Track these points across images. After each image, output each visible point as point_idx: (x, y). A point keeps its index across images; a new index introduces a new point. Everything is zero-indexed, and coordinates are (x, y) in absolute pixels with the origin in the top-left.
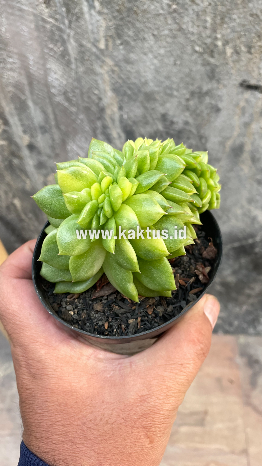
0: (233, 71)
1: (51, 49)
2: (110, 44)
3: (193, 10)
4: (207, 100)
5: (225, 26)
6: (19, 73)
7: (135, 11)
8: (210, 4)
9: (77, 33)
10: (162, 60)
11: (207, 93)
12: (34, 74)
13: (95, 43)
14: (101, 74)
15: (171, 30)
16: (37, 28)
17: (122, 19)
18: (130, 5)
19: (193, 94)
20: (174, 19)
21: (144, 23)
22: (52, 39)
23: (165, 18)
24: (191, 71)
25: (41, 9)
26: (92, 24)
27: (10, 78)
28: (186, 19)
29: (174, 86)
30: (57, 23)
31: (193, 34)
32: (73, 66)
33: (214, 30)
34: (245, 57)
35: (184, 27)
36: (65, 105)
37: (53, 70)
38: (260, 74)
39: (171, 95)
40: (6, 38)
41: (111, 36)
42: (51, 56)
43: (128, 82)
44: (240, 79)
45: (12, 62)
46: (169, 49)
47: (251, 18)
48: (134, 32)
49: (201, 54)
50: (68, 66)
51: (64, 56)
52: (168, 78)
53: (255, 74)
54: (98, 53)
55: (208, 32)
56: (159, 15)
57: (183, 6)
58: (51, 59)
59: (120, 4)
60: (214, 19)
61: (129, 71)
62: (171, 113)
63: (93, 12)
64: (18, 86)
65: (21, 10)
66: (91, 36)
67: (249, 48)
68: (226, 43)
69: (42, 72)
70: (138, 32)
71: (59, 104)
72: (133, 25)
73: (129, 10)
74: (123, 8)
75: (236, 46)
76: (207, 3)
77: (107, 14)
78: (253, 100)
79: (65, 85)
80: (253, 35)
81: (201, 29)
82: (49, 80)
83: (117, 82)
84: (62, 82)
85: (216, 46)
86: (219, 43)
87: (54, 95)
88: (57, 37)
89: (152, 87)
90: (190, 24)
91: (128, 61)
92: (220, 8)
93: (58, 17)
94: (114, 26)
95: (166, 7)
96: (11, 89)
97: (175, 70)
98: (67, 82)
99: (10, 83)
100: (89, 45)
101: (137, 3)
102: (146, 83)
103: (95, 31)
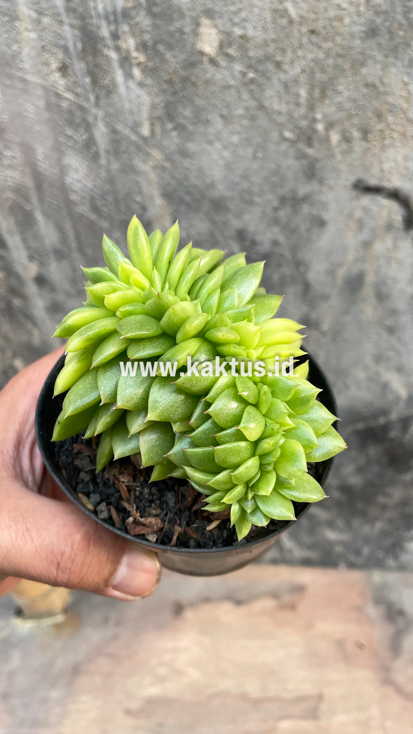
0: (340, 167)
1: (71, 137)
2: (158, 129)
3: (279, 79)
4: (305, 209)
5: (327, 102)
6: (23, 172)
7: (194, 82)
8: (303, 71)
9: (107, 115)
10: (234, 151)
11: (306, 199)
12: (45, 173)
13: (135, 127)
14: (144, 173)
15: (247, 109)
16: (49, 107)
17: (175, 93)
18: (186, 74)
19: (283, 200)
20: (251, 92)
21: (207, 98)
22: (70, 122)
23: (239, 92)
24: (279, 166)
25: (53, 80)
26: (130, 101)
27: (9, 179)
28: (269, 92)
29: (256, 189)
30: (79, 100)
31: (280, 113)
32: (103, 161)
33: (311, 108)
34: (359, 146)
35: (267, 103)
36: (90, 218)
37: (74, 167)
38: (382, 171)
39: (251, 203)
40: (3, 122)
41: (159, 119)
42: (69, 146)
43: (186, 184)
44: (352, 178)
45: (11, 156)
46: (245, 136)
47: (365, 90)
48: (192, 112)
49: (293, 143)
50: (95, 161)
51: (89, 148)
52: (245, 177)
53: (376, 170)
54: (140, 142)
55: (303, 111)
56: (228, 87)
57: (264, 74)
58: (70, 152)
59: (171, 72)
60: (310, 91)
61: (187, 169)
62: (251, 228)
63: (132, 84)
64: (19, 190)
65: (23, 81)
66: (129, 119)
67: (365, 133)
68: (330, 126)
69: (56, 171)
70: (198, 112)
71: (82, 216)
72: (191, 101)
73: (185, 80)
74: (175, 79)
75: (344, 129)
76: (299, 70)
77: (152, 86)
78: (374, 208)
79: (92, 190)
80: (370, 114)
81: (291, 106)
82: (67, 182)
83: (169, 184)
84: (85, 186)
85: (315, 131)
86: (320, 127)
87: (74, 203)
88: (78, 120)
89: (221, 190)
90: (276, 100)
91: (184, 153)
92: (318, 76)
93: (79, 90)
94: (162, 105)
95: (238, 76)
96: (10, 195)
97: (255, 166)
98: (95, 186)
99: (9, 186)
100: (126, 131)
101: (197, 70)
102: (212, 185)
103: (135, 110)
